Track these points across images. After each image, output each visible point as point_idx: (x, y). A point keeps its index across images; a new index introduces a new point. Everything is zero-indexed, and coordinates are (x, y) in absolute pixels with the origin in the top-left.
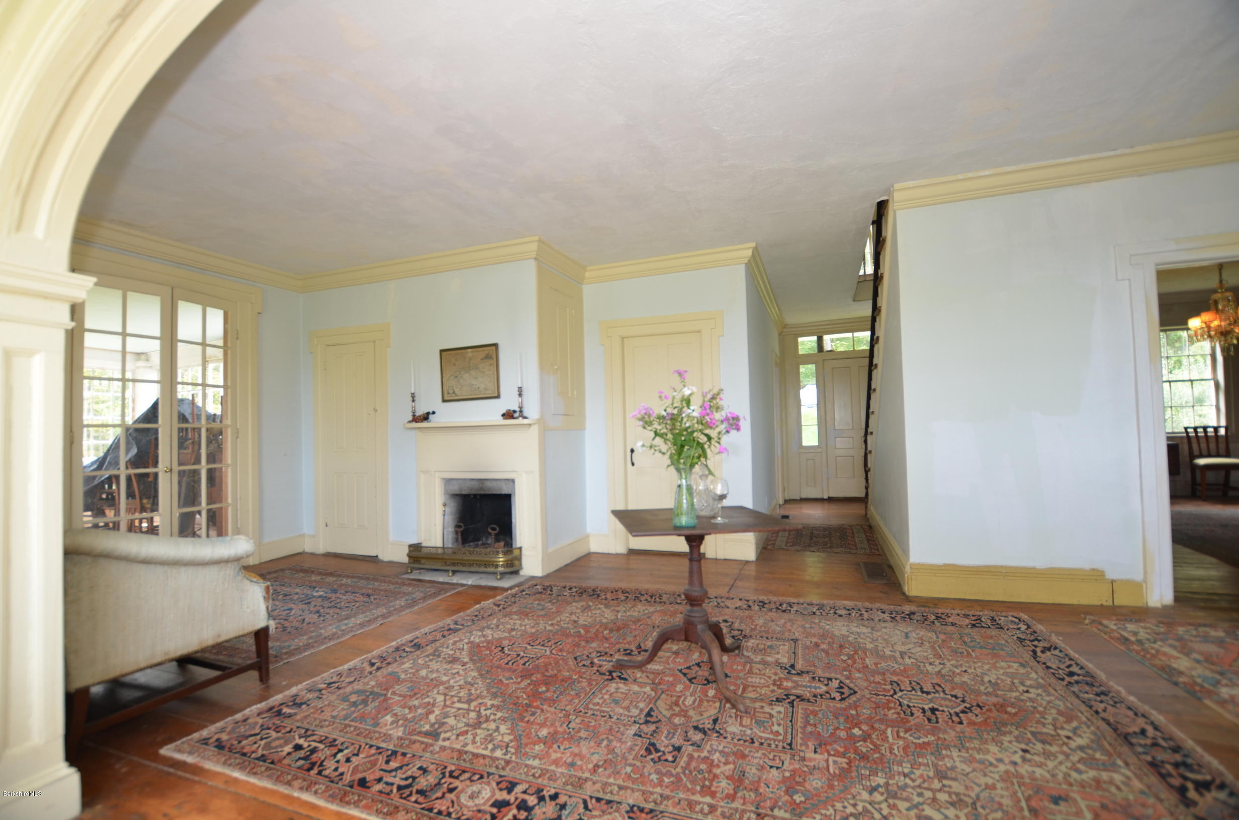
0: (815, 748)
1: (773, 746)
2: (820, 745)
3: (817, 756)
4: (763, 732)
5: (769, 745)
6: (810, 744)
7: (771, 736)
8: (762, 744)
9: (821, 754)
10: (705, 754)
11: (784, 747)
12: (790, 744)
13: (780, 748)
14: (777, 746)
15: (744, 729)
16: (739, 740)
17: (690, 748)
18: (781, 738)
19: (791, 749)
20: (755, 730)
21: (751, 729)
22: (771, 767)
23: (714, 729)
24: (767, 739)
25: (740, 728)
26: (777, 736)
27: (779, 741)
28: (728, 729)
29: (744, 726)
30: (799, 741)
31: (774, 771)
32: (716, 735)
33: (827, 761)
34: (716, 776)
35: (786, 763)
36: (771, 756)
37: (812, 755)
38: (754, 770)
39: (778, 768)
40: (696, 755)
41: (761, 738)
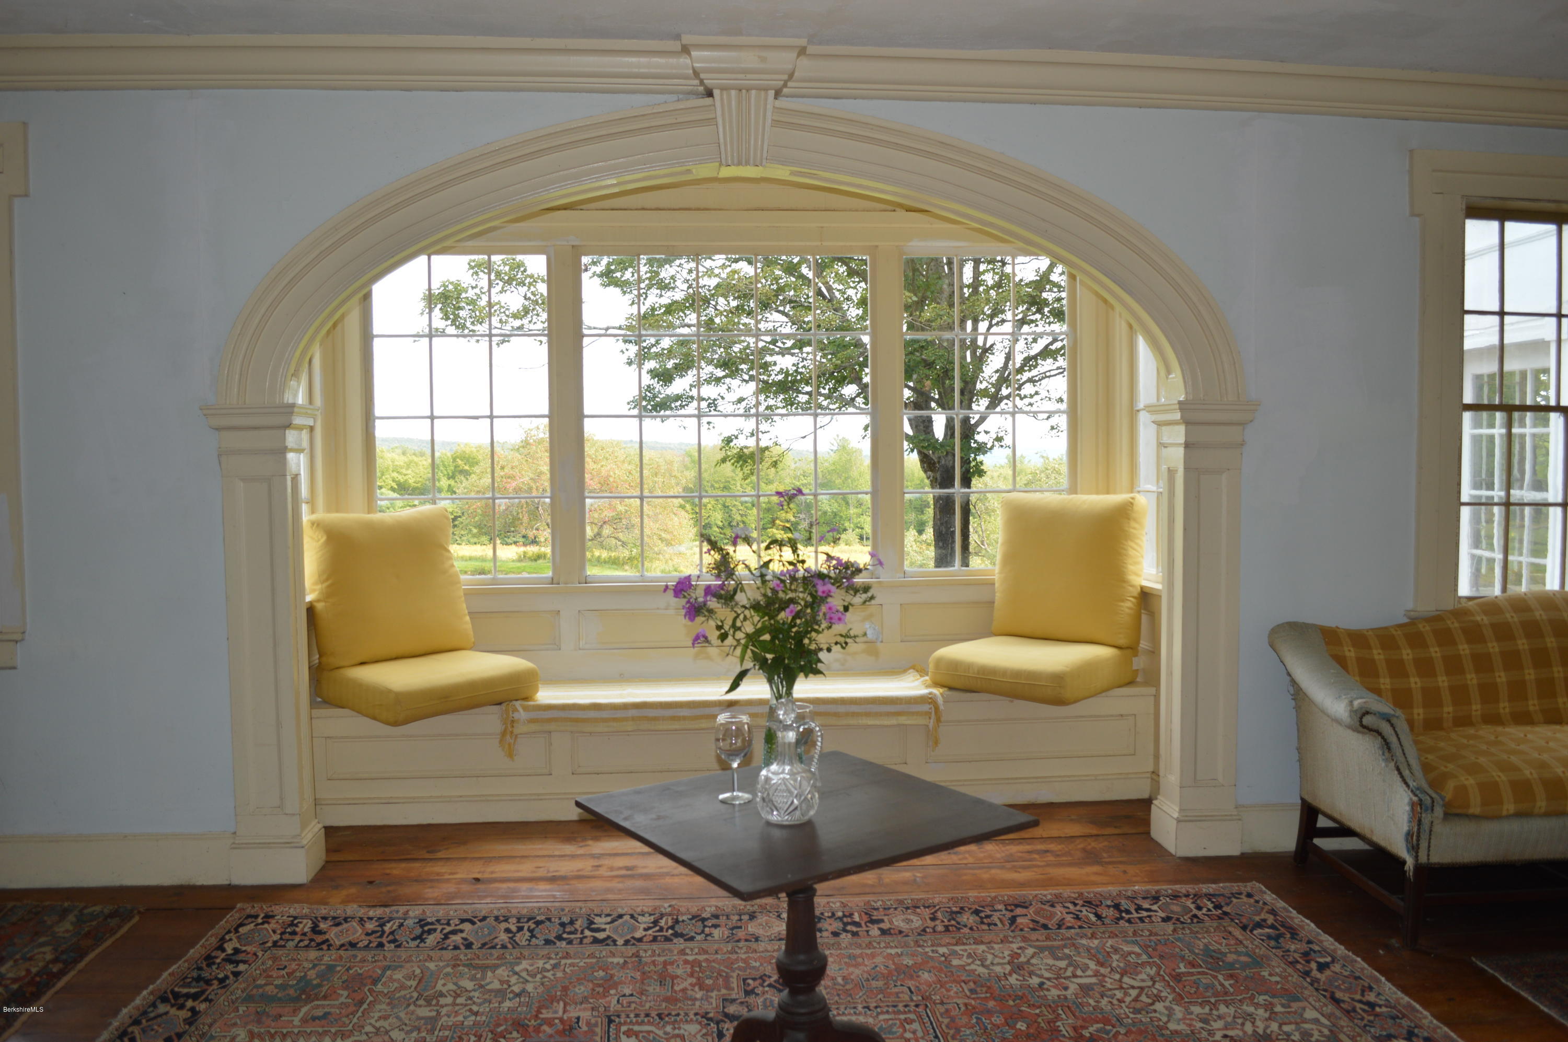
0: (578, 1023)
1: (632, 1015)
2: (571, 1028)
3: (576, 1015)
4: (649, 1032)
5: (637, 1016)
6: (585, 1028)
7: (636, 1028)
8: (647, 1015)
9: (570, 1019)
10: (714, 994)
11: (619, 1016)
12: (610, 1021)
13: (623, 1015)
14: (628, 1016)
15: (677, 1032)
16: (678, 1015)
17: (734, 996)
18: (624, 1028)
19: (609, 1017)
20: (660, 1033)
21: (666, 1033)
22: (632, 995)
23: (718, 1023)
24: (642, 1023)
25: (682, 1032)
26: (629, 1030)
27: (625, 1023)
28: (698, 1027)
29: (678, 1036)
30: (598, 1030)
31: (627, 991)
32: (711, 1015)
33: (565, 1011)
34: (692, 975)
35: (614, 1001)
36: (633, 1006)
37: (581, 1014)
38: (651, 989)
39: (624, 996)
40: (724, 991)
41: (649, 1023)
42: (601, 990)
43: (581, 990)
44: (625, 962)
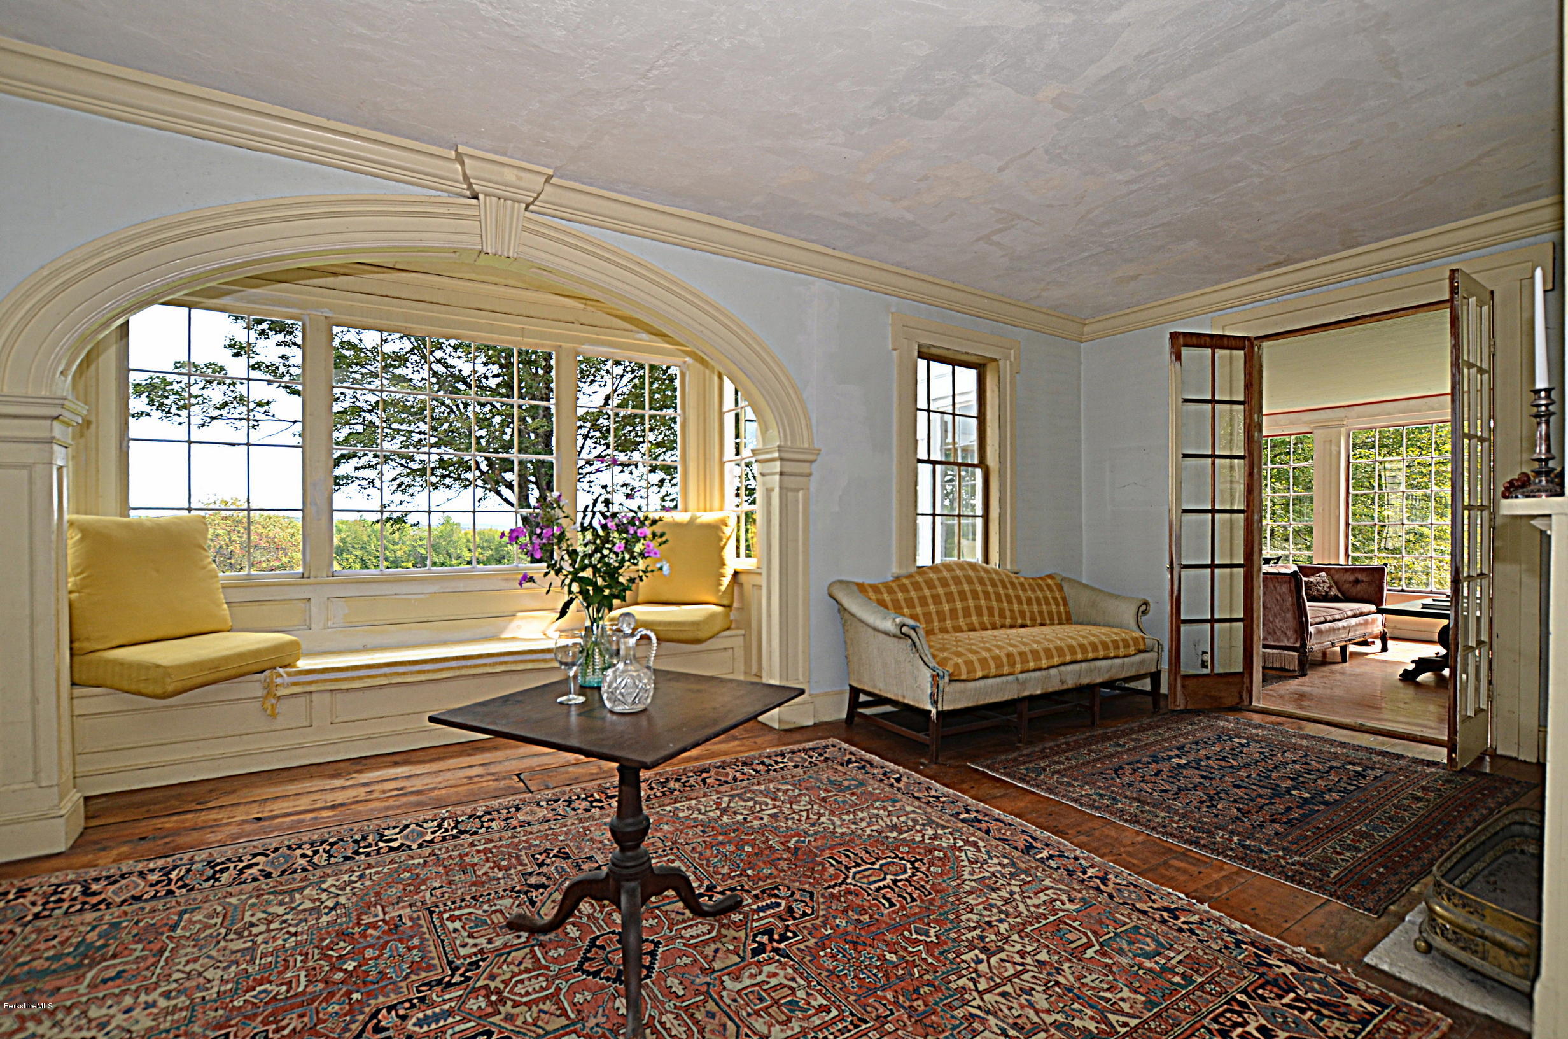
0: (401, 920)
1: (449, 903)
2: (396, 926)
3: (397, 914)
4: (470, 914)
5: (454, 903)
6: (410, 924)
7: (457, 913)
8: (463, 900)
9: (392, 918)
10: (512, 871)
11: (437, 907)
12: (431, 913)
13: (441, 905)
14: (445, 905)
15: (494, 908)
16: (489, 894)
17: (529, 870)
18: (446, 916)
19: (428, 909)
20: (480, 912)
21: (485, 911)
22: (441, 887)
23: (526, 893)
24: (460, 908)
25: (498, 907)
26: (451, 916)
27: (445, 911)
28: (511, 900)
29: (496, 911)
30: (422, 922)
31: (437, 885)
32: (518, 888)
33: (385, 914)
34: (487, 860)
35: (428, 895)
36: (447, 895)
37: (402, 912)
38: (457, 878)
39: (435, 888)
40: (519, 868)
41: (467, 906)
42: (412, 888)
43: (394, 892)
44: (425, 862)
